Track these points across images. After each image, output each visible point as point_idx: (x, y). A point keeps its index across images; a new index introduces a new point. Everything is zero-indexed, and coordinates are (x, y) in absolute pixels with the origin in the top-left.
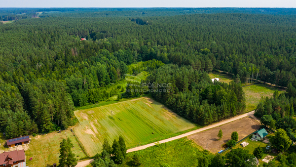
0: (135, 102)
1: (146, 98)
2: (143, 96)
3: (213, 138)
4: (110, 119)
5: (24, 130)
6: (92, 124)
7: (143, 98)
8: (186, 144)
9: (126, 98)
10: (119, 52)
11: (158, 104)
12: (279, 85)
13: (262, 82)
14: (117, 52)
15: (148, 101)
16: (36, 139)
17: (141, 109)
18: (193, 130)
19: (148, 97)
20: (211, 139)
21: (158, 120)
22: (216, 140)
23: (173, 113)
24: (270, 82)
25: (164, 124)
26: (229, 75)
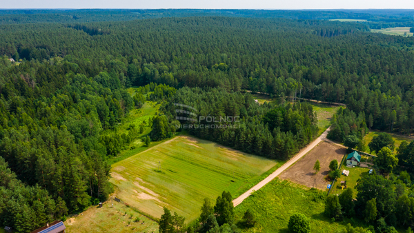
0: (173, 144)
1: (185, 137)
2: (177, 135)
3: (307, 173)
4: (158, 173)
5: (47, 213)
6: (137, 184)
7: (177, 137)
8: (283, 185)
9: (156, 141)
10: (101, 76)
11: (206, 143)
12: (326, 101)
13: (305, 99)
14: (98, 76)
15: (189, 140)
16: (71, 224)
17: (188, 152)
18: (277, 167)
19: (184, 135)
20: (307, 175)
21: (226, 163)
22: (313, 174)
23: (236, 151)
24: (314, 99)
25: (237, 166)
26: (261, 95)
